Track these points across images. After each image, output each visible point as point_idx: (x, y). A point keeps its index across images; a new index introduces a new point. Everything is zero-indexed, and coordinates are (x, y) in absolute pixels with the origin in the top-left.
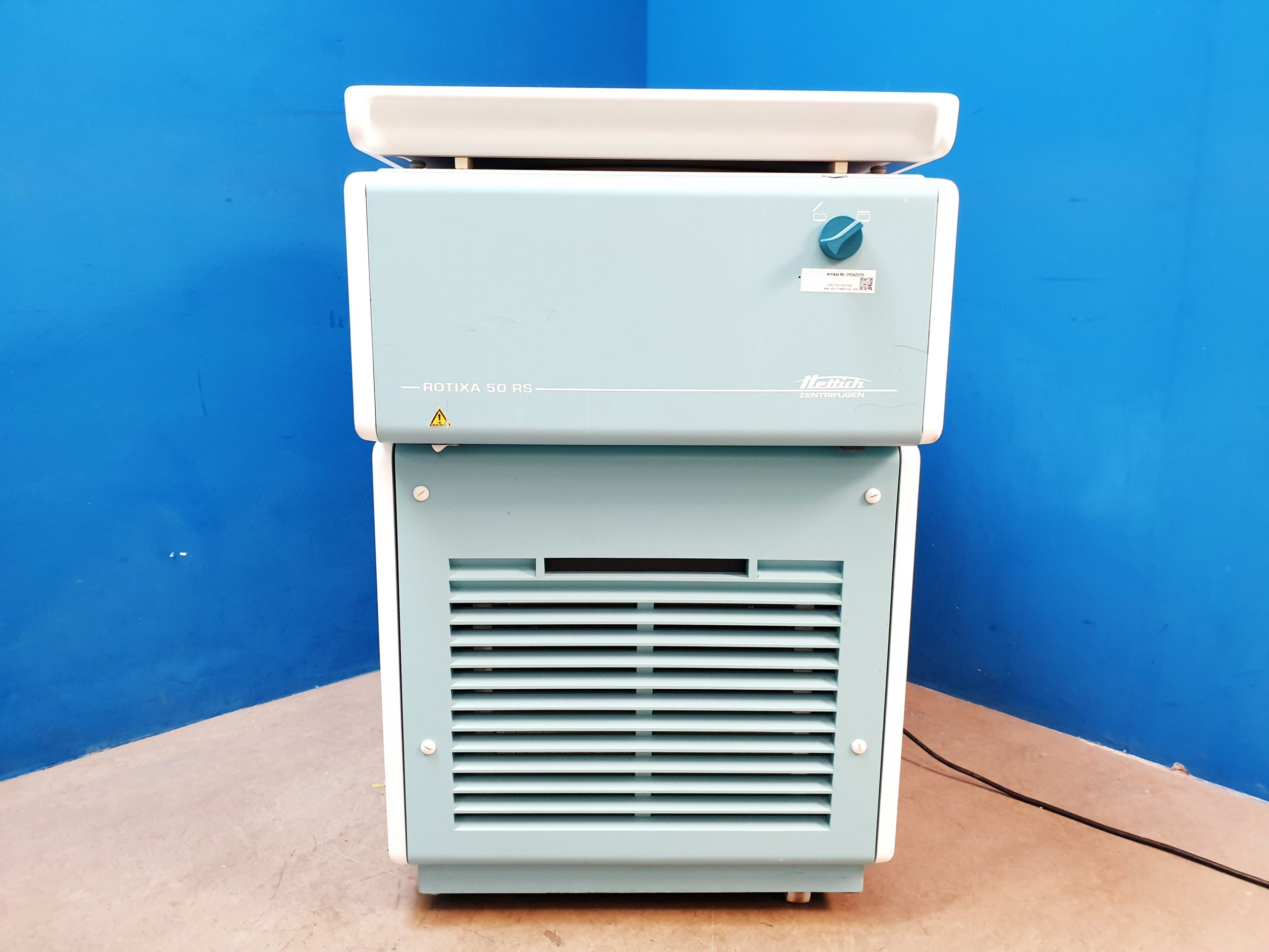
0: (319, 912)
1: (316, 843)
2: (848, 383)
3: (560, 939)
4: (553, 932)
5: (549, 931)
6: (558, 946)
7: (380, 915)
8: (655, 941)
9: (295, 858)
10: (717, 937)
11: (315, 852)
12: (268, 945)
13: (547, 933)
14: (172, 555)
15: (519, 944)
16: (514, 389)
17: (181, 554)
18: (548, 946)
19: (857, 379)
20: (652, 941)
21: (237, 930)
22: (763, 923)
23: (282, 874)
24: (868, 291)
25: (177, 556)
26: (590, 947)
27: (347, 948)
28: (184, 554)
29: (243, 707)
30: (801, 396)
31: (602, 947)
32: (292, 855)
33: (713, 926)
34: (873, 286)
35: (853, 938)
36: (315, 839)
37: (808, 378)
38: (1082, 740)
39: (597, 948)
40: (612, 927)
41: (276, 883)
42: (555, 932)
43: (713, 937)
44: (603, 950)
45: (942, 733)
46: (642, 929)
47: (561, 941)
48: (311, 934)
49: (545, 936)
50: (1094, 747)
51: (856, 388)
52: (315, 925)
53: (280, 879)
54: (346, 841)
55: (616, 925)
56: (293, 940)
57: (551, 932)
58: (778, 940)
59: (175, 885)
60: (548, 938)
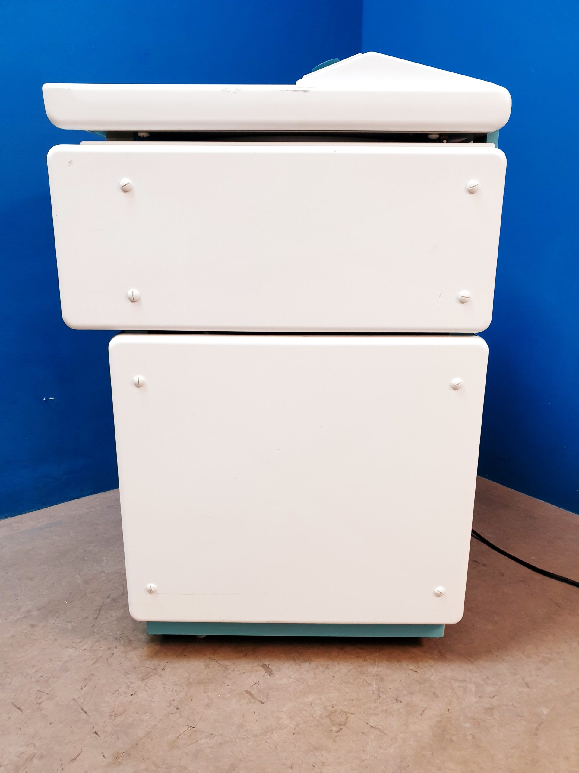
0: (120, 639)
1: (124, 590)
3: (272, 670)
4: (268, 665)
5: (265, 664)
6: (270, 675)
8: (335, 677)
9: (109, 600)
10: (378, 678)
11: (122, 596)
12: (85, 659)
13: (264, 666)
14: (44, 400)
15: (244, 673)
17: (51, 398)
18: (263, 676)
20: (334, 677)
21: (67, 647)
22: (411, 669)
23: (100, 610)
25: (47, 399)
26: (291, 678)
27: (134, 666)
28: (52, 399)
29: (92, 493)
31: (299, 679)
32: (108, 597)
33: (376, 669)
35: (474, 687)
36: (123, 587)
39: (296, 680)
41: (96, 616)
42: (269, 665)
43: (375, 677)
44: (300, 681)
45: (548, 534)
46: (327, 668)
47: (272, 672)
48: (113, 654)
49: (262, 668)
52: (116, 648)
53: (99, 613)
55: (310, 663)
56: (101, 657)
57: (266, 665)
58: (421, 684)
59: (35, 613)
60: (264, 669)
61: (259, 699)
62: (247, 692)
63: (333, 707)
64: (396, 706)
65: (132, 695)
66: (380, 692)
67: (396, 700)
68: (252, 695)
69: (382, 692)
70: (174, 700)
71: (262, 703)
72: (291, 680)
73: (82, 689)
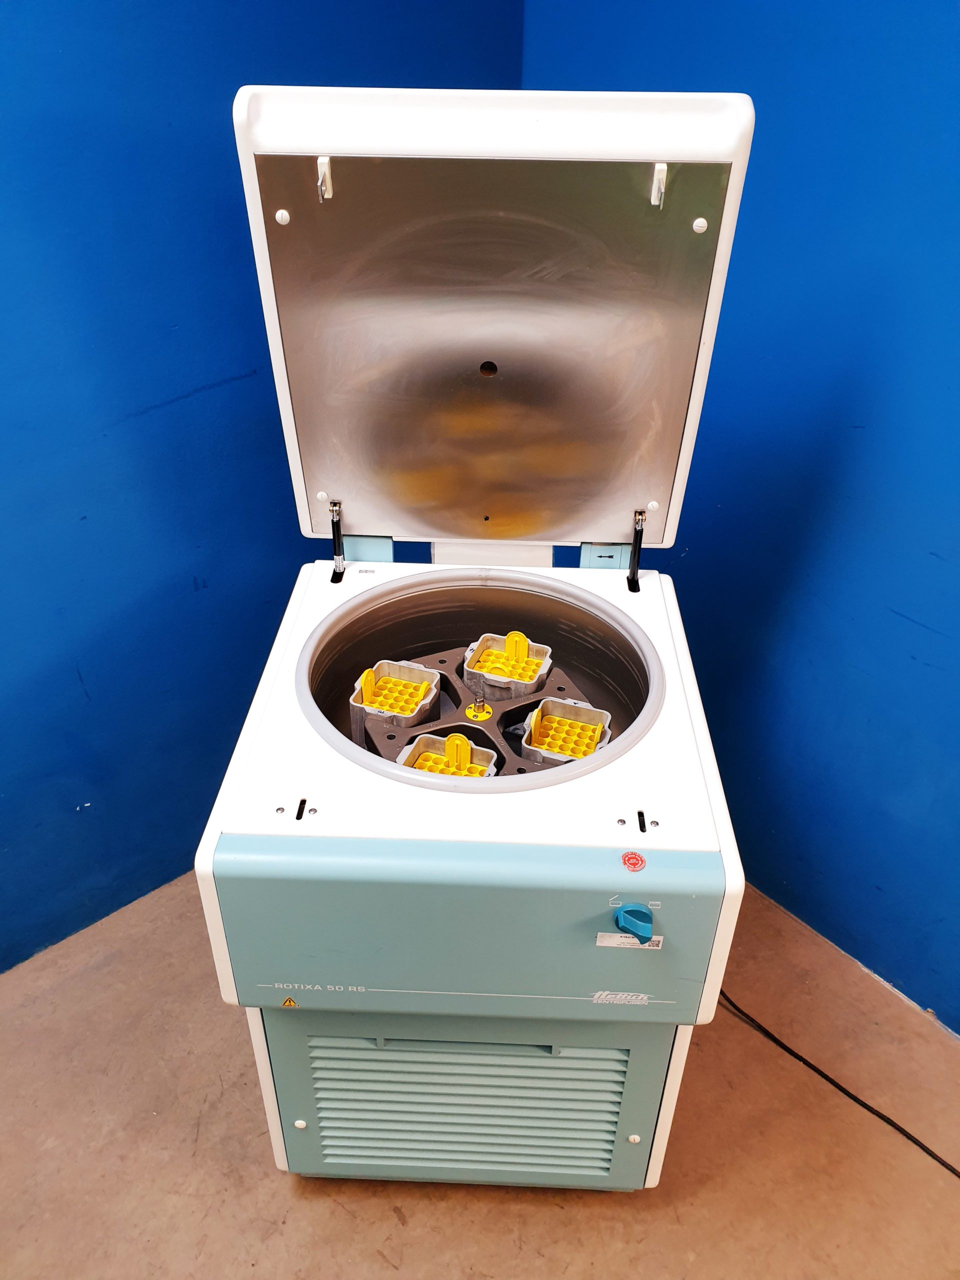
0: (229, 1174)
1: (222, 1086)
2: (635, 997)
3: (404, 1216)
4: (400, 1208)
5: (397, 1207)
6: (403, 1225)
7: (273, 1181)
9: (207, 1104)
10: (521, 1220)
11: (222, 1097)
12: (193, 1212)
13: (397, 1210)
14: (78, 809)
15: (374, 1222)
16: (350, 989)
17: (86, 805)
18: (396, 1225)
19: (642, 996)
20: (473, 1222)
21: (170, 1193)
23: (198, 1125)
24: (657, 948)
25: (82, 808)
26: (426, 1227)
27: (250, 1219)
28: (89, 804)
30: (594, 1002)
31: (435, 1228)
32: (205, 1101)
33: (519, 1207)
34: (660, 945)
36: (221, 1080)
37: (600, 993)
38: (859, 963)
39: (431, 1229)
40: (443, 1204)
41: (195, 1137)
42: (401, 1208)
43: (518, 1220)
44: (436, 1231)
46: (466, 1208)
47: (406, 1219)
48: (224, 1201)
49: (394, 1213)
50: (867, 974)
51: (641, 999)
52: (226, 1190)
53: (198, 1131)
54: (245, 1084)
56: (211, 1207)
58: (566, 1226)
59: (121, 1134)
60: (396, 1215)
61: (393, 1263)
62: (380, 1253)
63: (471, 1269)
64: (539, 1262)
65: (253, 1265)
66: (522, 1243)
67: (539, 1253)
68: (384, 1257)
69: (524, 1242)
70: (300, 1270)
71: (396, 1268)
72: (426, 1230)
73: (197, 1258)
